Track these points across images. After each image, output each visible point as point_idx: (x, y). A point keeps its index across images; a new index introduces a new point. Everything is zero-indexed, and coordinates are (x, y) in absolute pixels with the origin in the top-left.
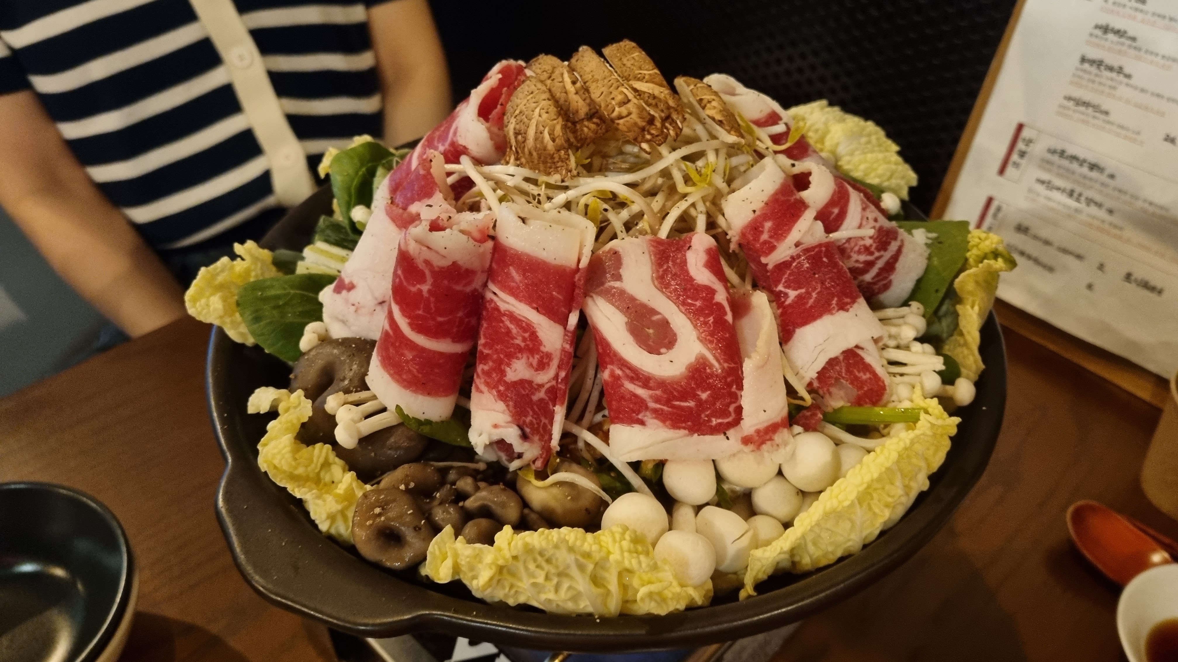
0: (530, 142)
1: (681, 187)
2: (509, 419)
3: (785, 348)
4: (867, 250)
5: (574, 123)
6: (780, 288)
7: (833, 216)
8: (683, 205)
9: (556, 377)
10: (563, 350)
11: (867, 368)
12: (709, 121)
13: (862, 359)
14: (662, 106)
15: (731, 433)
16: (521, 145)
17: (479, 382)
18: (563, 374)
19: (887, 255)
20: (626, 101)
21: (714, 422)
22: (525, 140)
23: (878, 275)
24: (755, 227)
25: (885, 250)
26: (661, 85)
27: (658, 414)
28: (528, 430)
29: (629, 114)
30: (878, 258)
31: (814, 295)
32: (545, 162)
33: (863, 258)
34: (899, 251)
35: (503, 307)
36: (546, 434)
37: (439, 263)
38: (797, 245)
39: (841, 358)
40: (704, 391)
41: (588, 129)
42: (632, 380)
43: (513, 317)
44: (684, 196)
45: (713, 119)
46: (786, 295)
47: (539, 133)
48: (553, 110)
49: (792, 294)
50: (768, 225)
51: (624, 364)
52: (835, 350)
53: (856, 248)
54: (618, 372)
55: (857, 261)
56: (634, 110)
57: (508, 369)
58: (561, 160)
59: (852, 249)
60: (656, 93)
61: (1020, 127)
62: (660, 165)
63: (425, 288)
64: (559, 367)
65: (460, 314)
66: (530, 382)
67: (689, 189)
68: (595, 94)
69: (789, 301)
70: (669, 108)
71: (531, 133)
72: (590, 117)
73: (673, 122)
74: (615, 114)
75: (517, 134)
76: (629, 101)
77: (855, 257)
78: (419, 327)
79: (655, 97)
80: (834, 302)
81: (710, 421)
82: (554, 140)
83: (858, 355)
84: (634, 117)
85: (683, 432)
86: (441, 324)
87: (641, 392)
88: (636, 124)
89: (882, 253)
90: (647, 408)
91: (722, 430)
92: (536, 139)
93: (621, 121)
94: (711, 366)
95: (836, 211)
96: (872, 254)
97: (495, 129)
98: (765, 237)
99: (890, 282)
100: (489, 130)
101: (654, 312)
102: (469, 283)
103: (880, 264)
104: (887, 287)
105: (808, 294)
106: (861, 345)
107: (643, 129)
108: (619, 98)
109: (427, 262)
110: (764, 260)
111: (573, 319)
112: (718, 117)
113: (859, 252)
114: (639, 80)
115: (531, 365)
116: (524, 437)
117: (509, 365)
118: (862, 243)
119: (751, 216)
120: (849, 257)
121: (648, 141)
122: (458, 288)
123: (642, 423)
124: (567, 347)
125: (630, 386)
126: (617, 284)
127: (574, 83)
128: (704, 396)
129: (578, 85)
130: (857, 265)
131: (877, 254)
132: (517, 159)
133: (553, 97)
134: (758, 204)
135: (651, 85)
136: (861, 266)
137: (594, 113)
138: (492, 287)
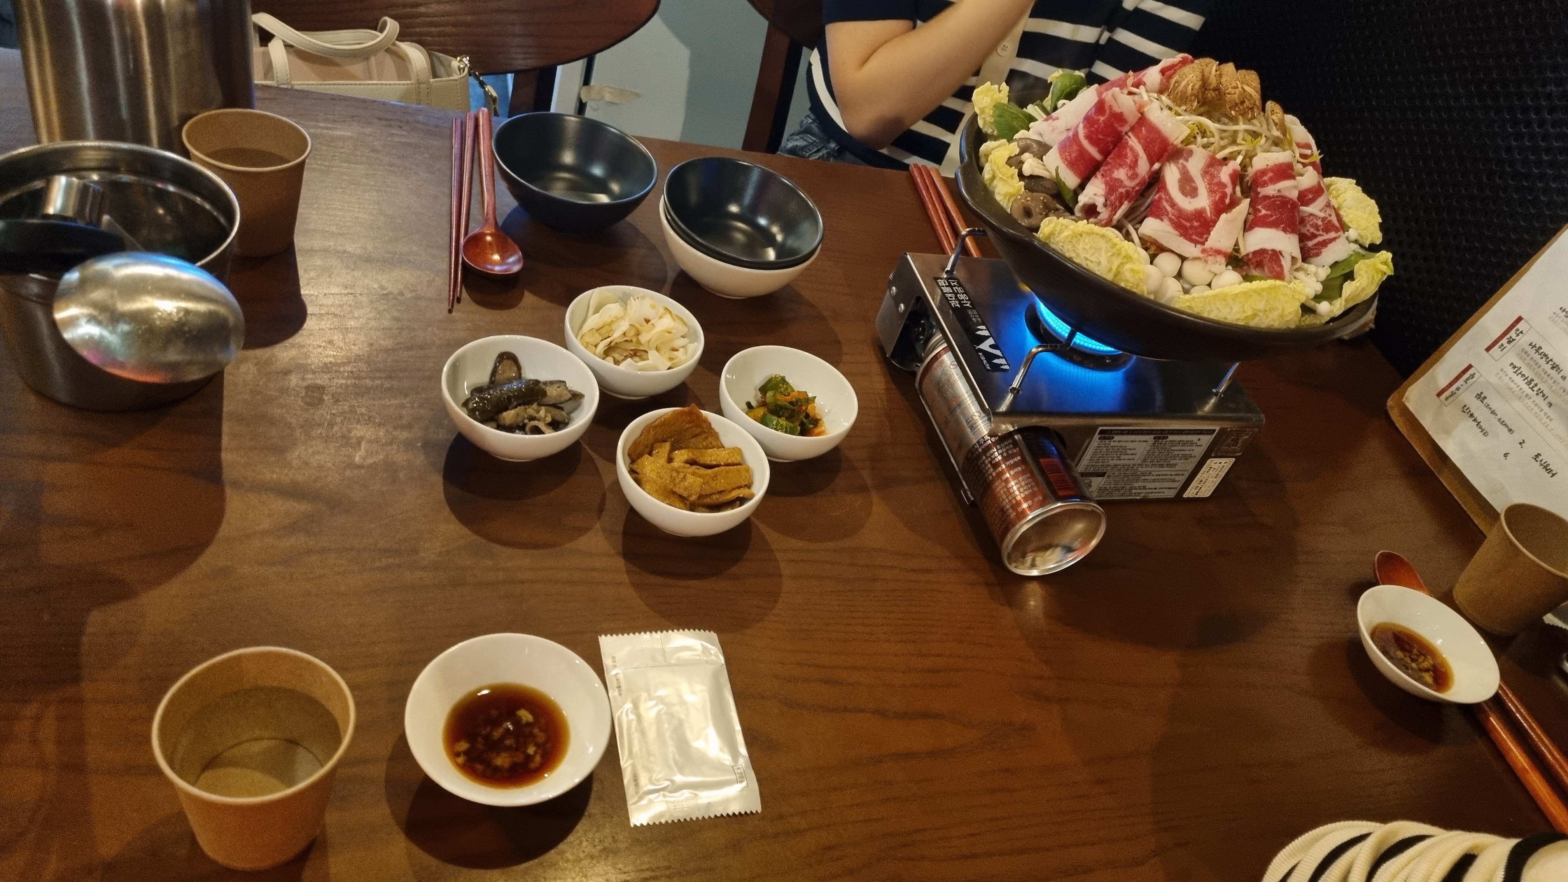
0: (1181, 88)
1: (1239, 140)
2: (1103, 194)
3: (1246, 234)
4: (1317, 227)
5: (1206, 89)
6: (1260, 207)
7: (1307, 198)
8: (1235, 148)
9: (1134, 188)
10: (1144, 177)
11: (1281, 266)
12: (1271, 121)
13: (1280, 261)
14: (1252, 101)
15: (1199, 246)
16: (1175, 88)
17: (1099, 175)
18: (1137, 188)
19: (1326, 237)
20: (1237, 87)
21: (1194, 237)
22: (1179, 86)
23: (1316, 245)
24: (1263, 172)
25: (1327, 233)
26: (1257, 92)
27: (1170, 220)
28: (1108, 203)
29: (1235, 94)
30: (1321, 235)
31: (1274, 217)
32: (1182, 100)
33: (1312, 230)
34: (1334, 239)
35: (1130, 143)
36: (1114, 211)
37: (1117, 109)
38: (1279, 191)
39: (1270, 252)
40: (1197, 222)
41: (1211, 95)
42: (1167, 201)
43: (1132, 149)
44: (1238, 145)
45: (1274, 121)
46: (1260, 211)
47: (1186, 87)
48: (1200, 77)
49: (1264, 212)
50: (1270, 174)
51: (1167, 193)
52: (1269, 246)
53: (1311, 223)
54: (1164, 197)
55: (1308, 230)
56: (1238, 93)
57: (1116, 171)
58: (1191, 100)
59: (1309, 222)
60: (1253, 95)
61: (1520, 319)
62: (1235, 128)
63: (1102, 118)
64: (1137, 185)
65: (1109, 139)
66: (1122, 182)
67: (1243, 142)
68: (1223, 80)
69: (1260, 214)
70: (1255, 104)
71: (1184, 83)
72: (1215, 90)
73: (1253, 112)
74: (1228, 91)
75: (1176, 82)
76: (1238, 88)
77: (1308, 227)
78: (1089, 137)
79: (1251, 96)
80: (1282, 226)
81: (1191, 235)
82: (1192, 90)
83: (1278, 257)
84: (1236, 96)
85: (1177, 233)
86: (1099, 139)
87: (1169, 208)
88: (1235, 100)
89: (1324, 234)
90: (1168, 215)
91: (1196, 242)
92: (1184, 87)
93: (1228, 96)
94: (1206, 213)
95: (1310, 196)
96: (1318, 230)
97: (1165, 81)
98: (1266, 178)
99: (1321, 252)
100: (1161, 80)
101: (1194, 182)
102: (1121, 126)
103: (1320, 239)
104: (1318, 255)
105: (1271, 216)
106: (1284, 254)
107: (1236, 105)
108: (1234, 85)
109: (1111, 107)
110: (1259, 189)
111: (1157, 166)
112: (1276, 121)
113: (1312, 226)
114: (1248, 85)
115: (1127, 174)
116: (1105, 205)
117: (1117, 169)
118: (1315, 221)
119: (1265, 167)
120: (1305, 226)
121: (1235, 111)
122: (1116, 125)
123: (1162, 220)
124: (1147, 177)
125: (1165, 204)
126: (1185, 163)
127: (1216, 71)
128: (1196, 224)
129: (1218, 72)
130: (1308, 233)
131: (1321, 232)
132: (1168, 95)
133: (1203, 72)
134: (1271, 163)
135: (1252, 90)
136: (1309, 234)
137: (1217, 89)
138: (1130, 134)
